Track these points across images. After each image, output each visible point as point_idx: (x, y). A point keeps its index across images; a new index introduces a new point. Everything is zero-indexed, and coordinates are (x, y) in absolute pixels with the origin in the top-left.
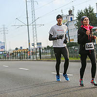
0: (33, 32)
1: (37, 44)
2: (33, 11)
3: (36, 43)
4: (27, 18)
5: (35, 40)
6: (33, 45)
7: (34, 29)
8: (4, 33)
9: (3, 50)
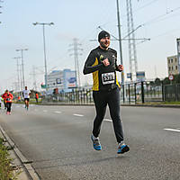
0: (130, 52)
1: (137, 75)
2: (130, 14)
3: (134, 74)
4: (119, 26)
5: (133, 68)
6: (130, 76)
7: (132, 47)
8: (76, 54)
9: (74, 85)
